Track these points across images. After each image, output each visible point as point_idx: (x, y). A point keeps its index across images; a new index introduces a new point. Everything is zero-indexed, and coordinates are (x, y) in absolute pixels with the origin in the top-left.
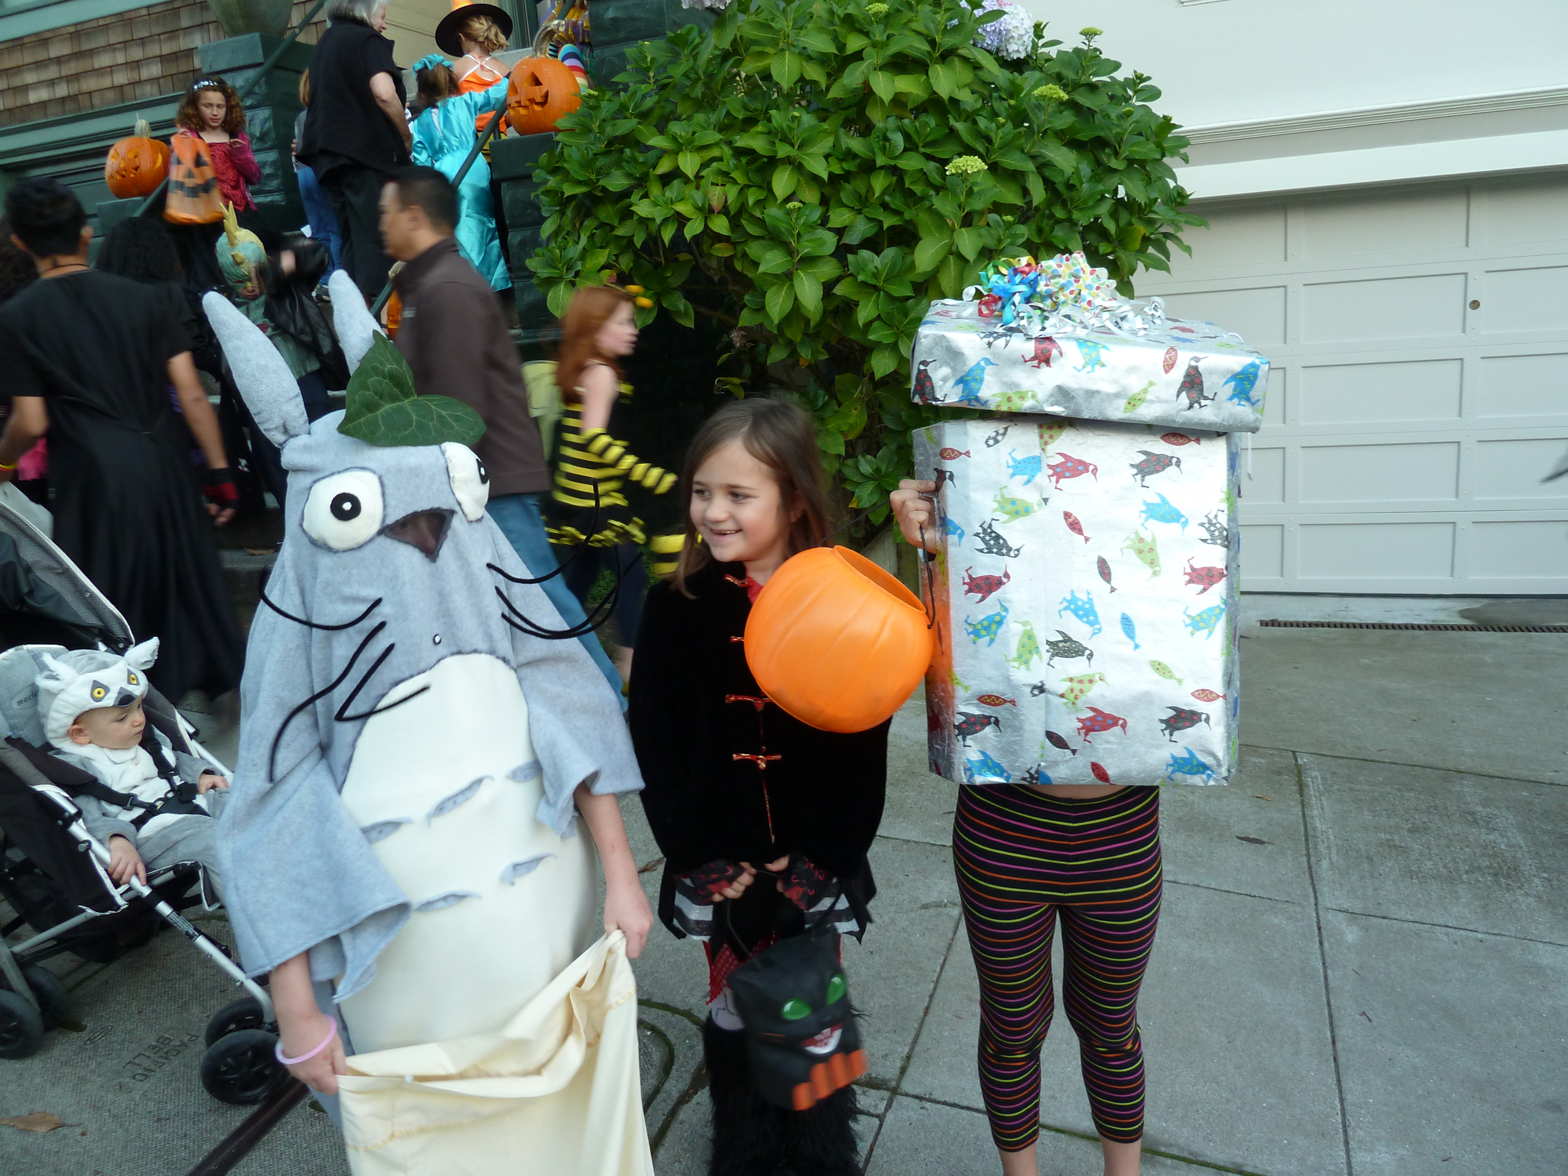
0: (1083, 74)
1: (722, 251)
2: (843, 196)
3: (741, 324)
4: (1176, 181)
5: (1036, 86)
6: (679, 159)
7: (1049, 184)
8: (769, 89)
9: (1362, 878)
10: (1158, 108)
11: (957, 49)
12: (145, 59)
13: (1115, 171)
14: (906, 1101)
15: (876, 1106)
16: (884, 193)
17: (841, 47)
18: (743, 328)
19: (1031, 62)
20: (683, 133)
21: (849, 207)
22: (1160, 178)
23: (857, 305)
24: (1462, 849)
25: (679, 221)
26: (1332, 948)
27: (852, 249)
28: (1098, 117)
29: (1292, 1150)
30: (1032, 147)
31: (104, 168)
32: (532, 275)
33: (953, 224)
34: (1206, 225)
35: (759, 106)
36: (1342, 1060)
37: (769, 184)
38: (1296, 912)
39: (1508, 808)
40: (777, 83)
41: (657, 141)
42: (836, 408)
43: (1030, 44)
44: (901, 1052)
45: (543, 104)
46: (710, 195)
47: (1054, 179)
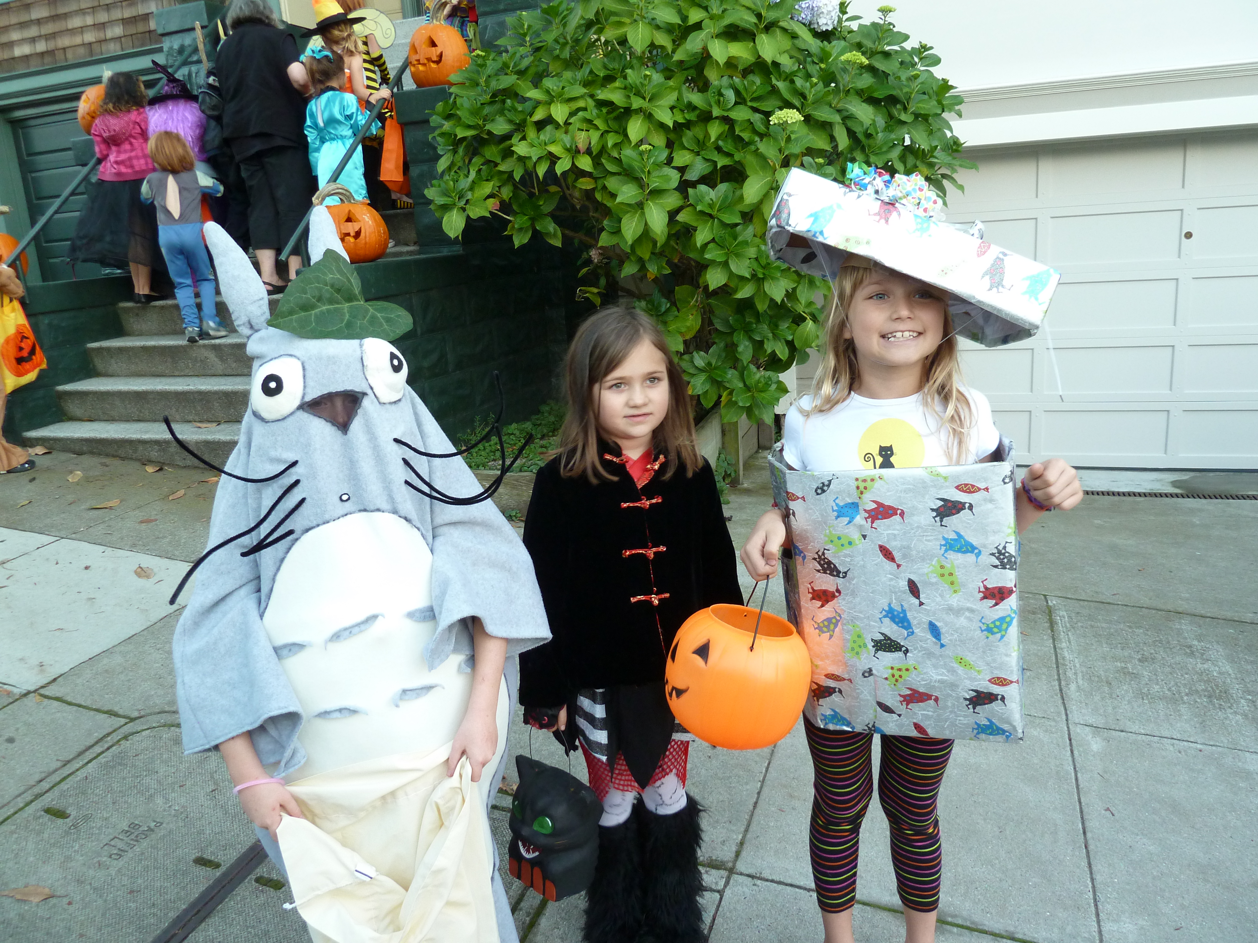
0: (879, 44)
1: (585, 184)
2: (684, 140)
3: (600, 244)
4: (952, 132)
5: (842, 53)
6: (551, 109)
7: (851, 133)
8: (624, 52)
9: (1103, 699)
10: (938, 72)
11: (779, 22)
12: (109, 22)
13: (904, 123)
14: (741, 879)
15: (716, 883)
16: (718, 139)
17: (685, 18)
18: (602, 248)
19: (837, 33)
20: (555, 88)
21: (689, 149)
22: (939, 129)
23: (696, 230)
24: (1182, 675)
25: (551, 160)
26: (1081, 755)
27: (693, 184)
28: (891, 78)
29: (1053, 920)
30: (838, 103)
31: (76, 111)
32: (430, 202)
33: (774, 164)
34: (977, 169)
35: (616, 66)
36: (1091, 847)
37: (625, 130)
38: (1051, 726)
39: (1218, 642)
40: (631, 47)
41: (533, 94)
42: (676, 313)
43: (837, 19)
44: (736, 839)
45: (438, 62)
46: (577, 138)
47: (854, 129)
